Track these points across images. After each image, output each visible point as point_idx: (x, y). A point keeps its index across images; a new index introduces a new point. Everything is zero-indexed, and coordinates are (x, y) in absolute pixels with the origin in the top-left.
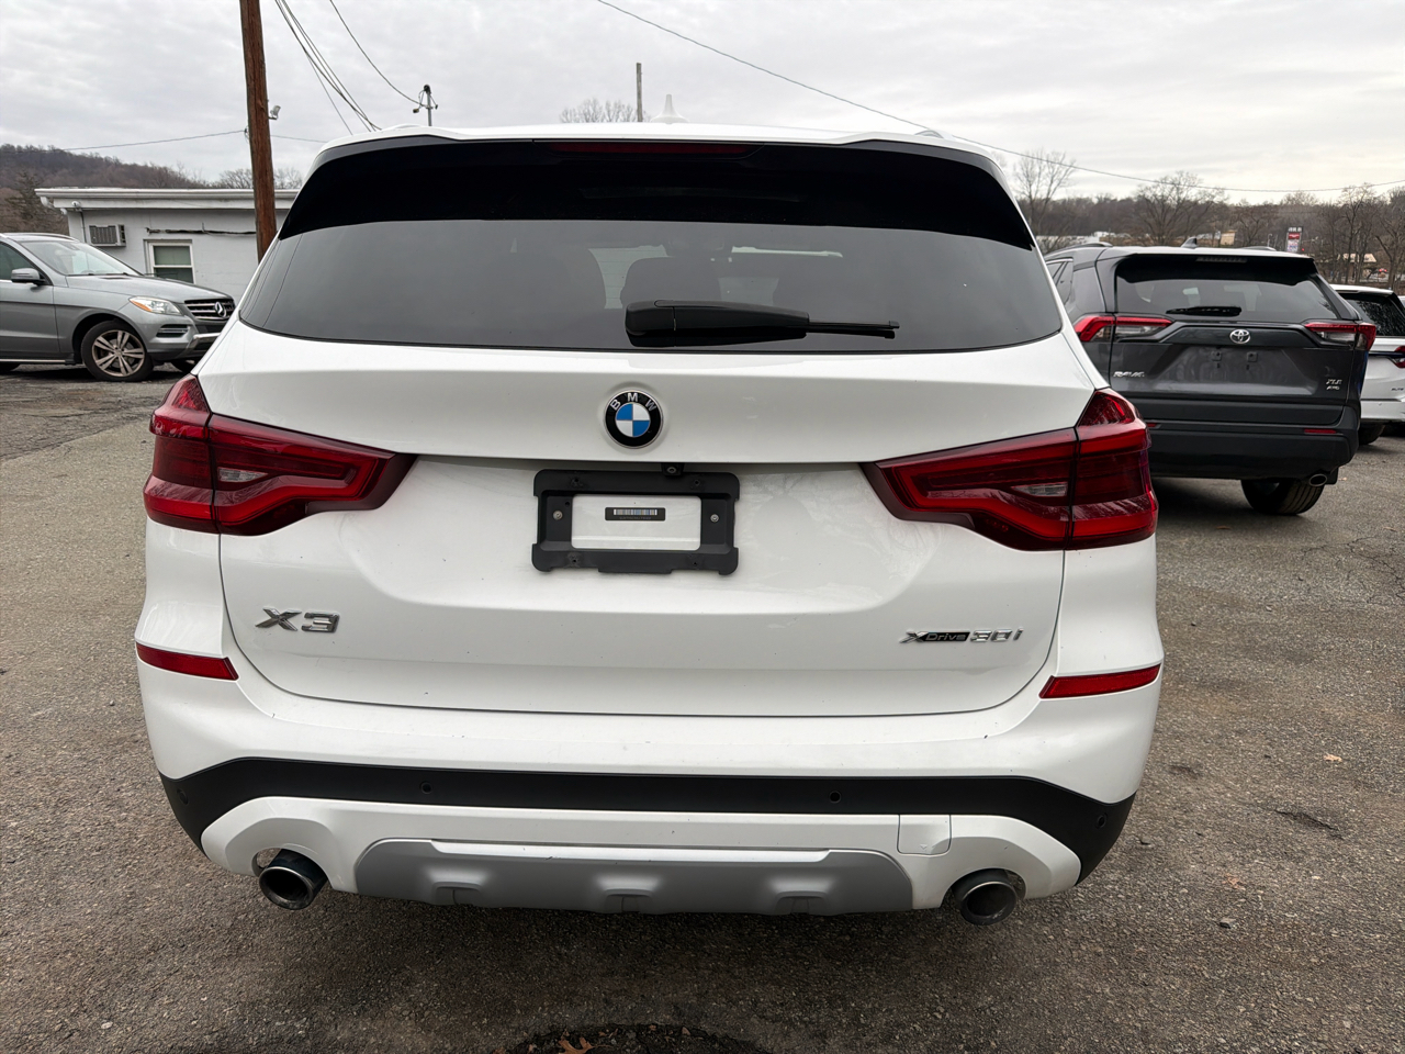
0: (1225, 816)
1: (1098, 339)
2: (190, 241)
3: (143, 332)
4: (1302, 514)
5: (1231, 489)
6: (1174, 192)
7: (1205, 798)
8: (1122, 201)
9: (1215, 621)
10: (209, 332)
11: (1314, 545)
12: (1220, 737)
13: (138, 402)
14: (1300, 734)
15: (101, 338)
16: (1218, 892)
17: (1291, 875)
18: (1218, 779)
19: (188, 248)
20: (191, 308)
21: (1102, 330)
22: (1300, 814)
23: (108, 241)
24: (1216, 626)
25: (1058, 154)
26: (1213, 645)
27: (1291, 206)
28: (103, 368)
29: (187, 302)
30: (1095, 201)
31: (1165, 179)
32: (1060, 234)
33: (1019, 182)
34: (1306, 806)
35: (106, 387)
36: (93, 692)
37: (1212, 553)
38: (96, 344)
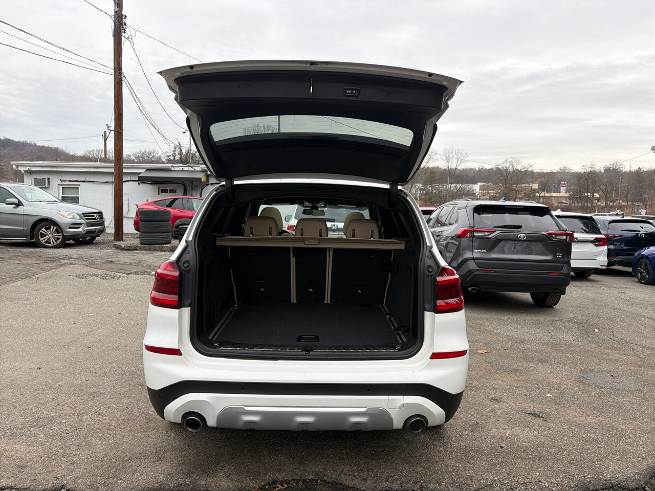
0: (508, 414)
1: (467, 237)
2: (79, 185)
3: (63, 227)
4: (554, 307)
5: (527, 296)
6: (511, 166)
7: (501, 409)
8: (489, 169)
9: (514, 348)
10: (92, 227)
11: (557, 319)
12: (510, 389)
13: (62, 257)
14: (539, 387)
15: (43, 229)
16: (501, 438)
17: (528, 432)
18: (507, 403)
19: (78, 188)
20: (85, 216)
21: (469, 234)
22: (534, 414)
23: (42, 184)
24: (514, 350)
25: (460, 150)
26: (511, 357)
27: (562, 173)
28: (43, 242)
29: (83, 214)
30: (477, 169)
31: (507, 161)
32: (462, 183)
33: (443, 161)
34: (537, 411)
35: (45, 250)
36: (78, 376)
37: (516, 322)
38: (41, 231)
